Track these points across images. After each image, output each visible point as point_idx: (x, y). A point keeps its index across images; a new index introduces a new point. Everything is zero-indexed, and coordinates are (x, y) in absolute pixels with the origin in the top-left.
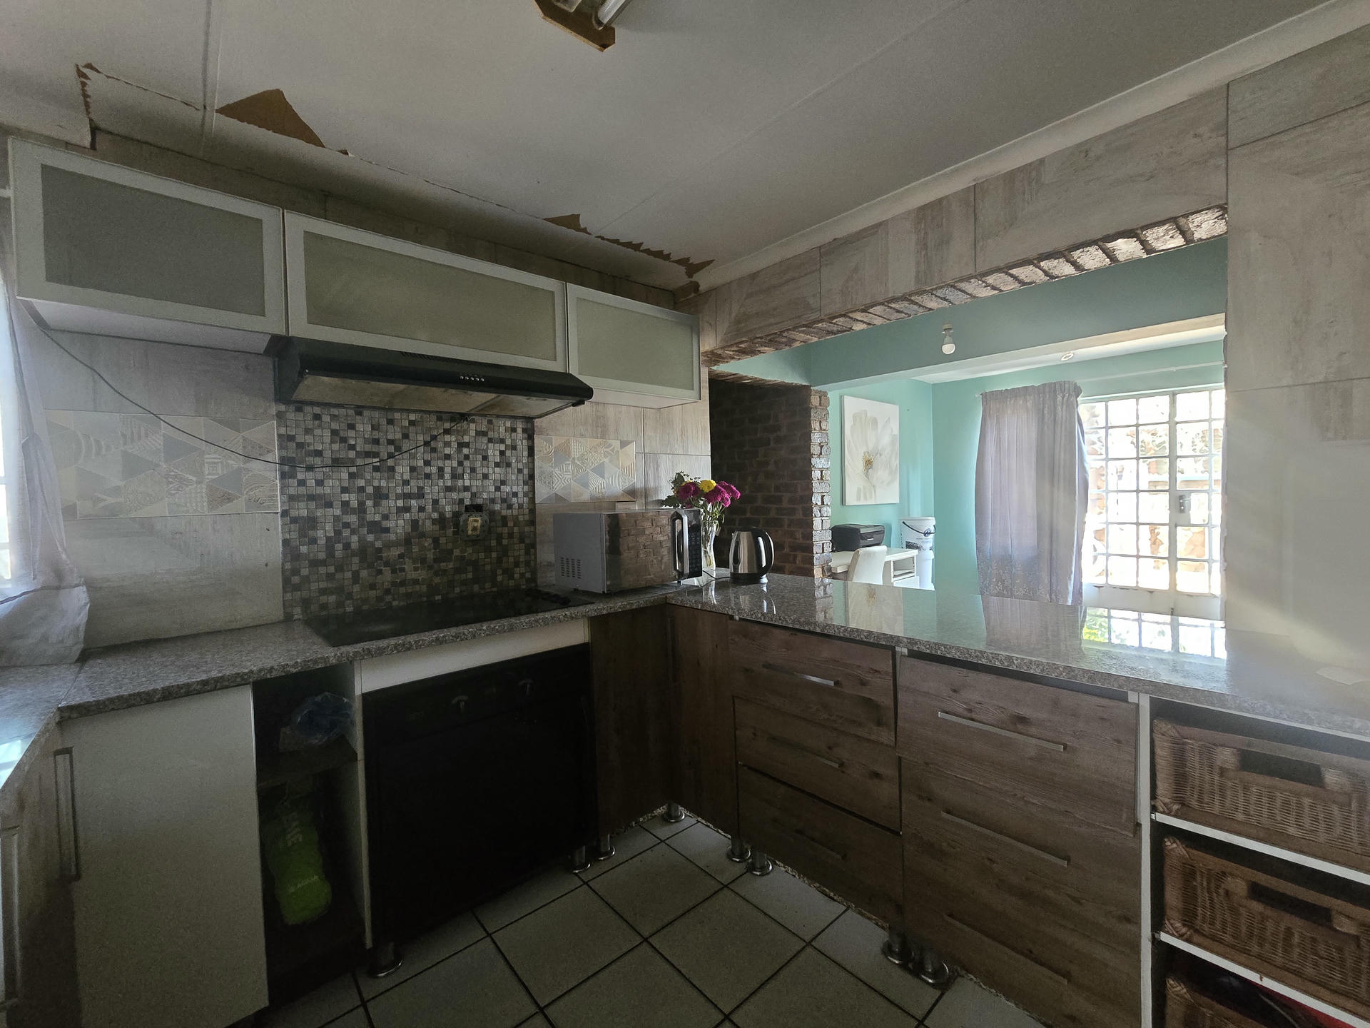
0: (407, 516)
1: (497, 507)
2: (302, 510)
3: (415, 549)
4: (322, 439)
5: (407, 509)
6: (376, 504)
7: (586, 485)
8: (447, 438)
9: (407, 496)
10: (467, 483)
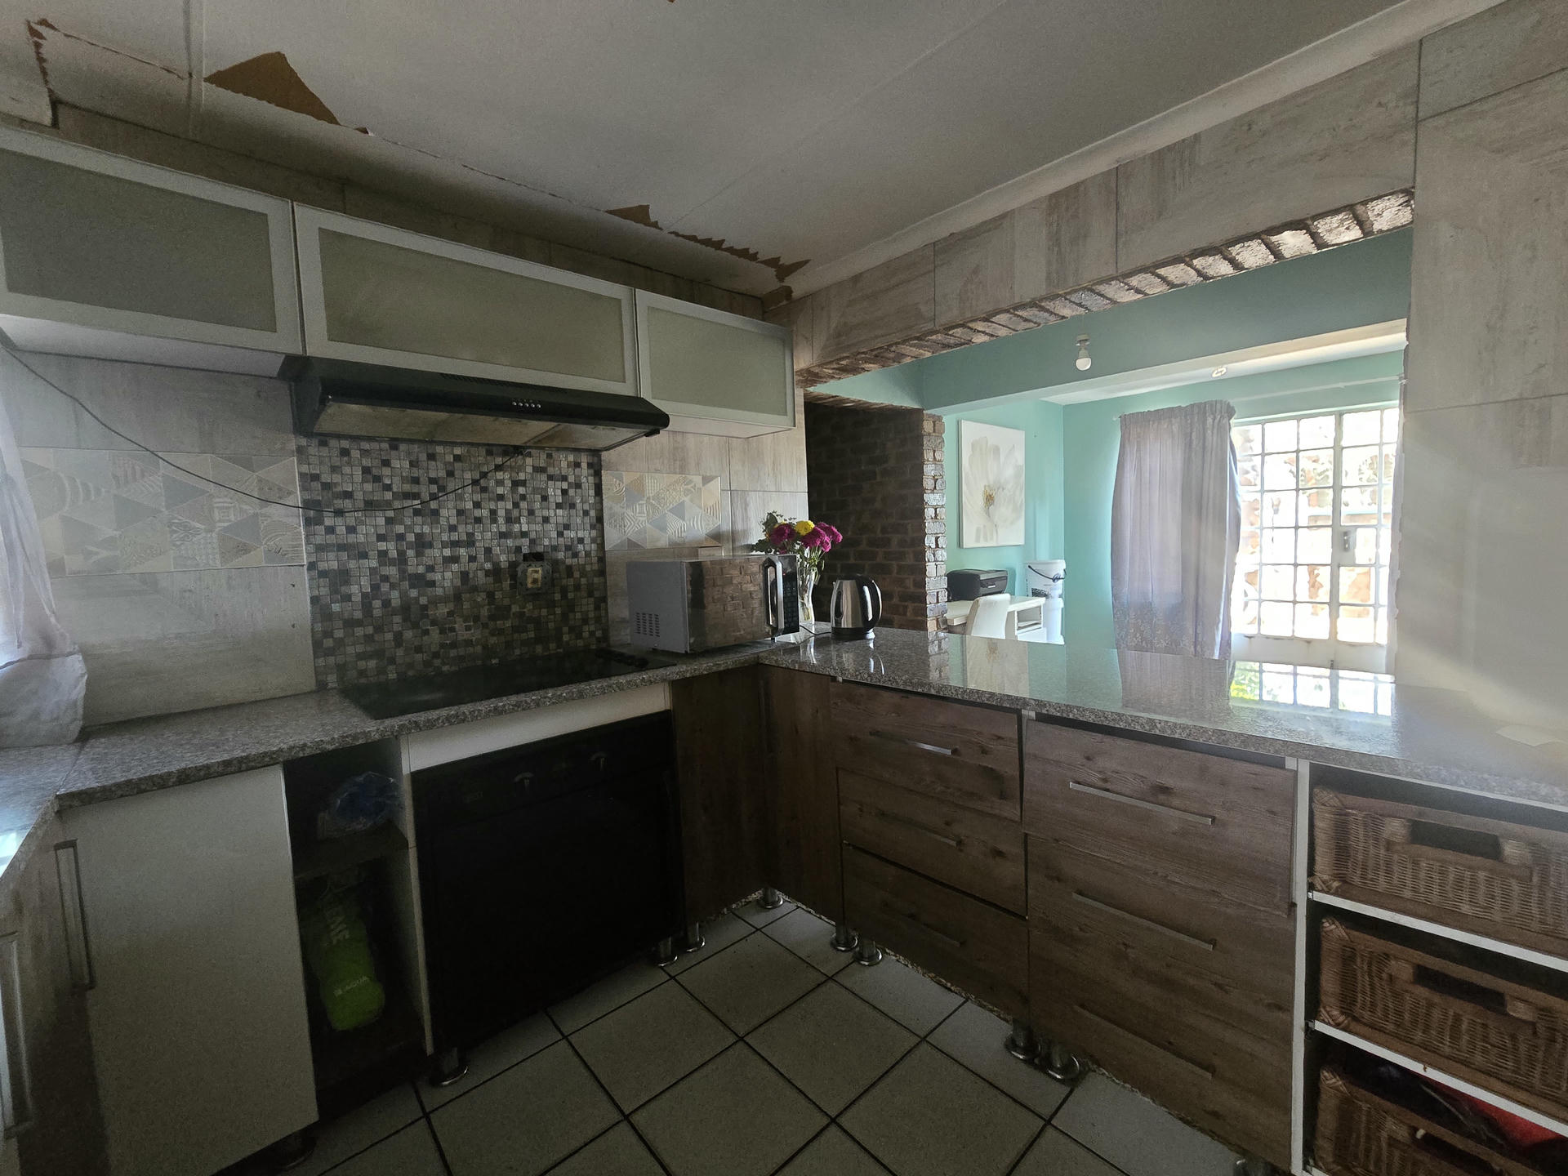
0: (455, 567)
1: (561, 555)
2: (331, 562)
3: (466, 605)
4: (351, 479)
5: (455, 559)
6: (419, 554)
7: (663, 529)
8: (500, 475)
9: (455, 544)
10: (525, 528)
